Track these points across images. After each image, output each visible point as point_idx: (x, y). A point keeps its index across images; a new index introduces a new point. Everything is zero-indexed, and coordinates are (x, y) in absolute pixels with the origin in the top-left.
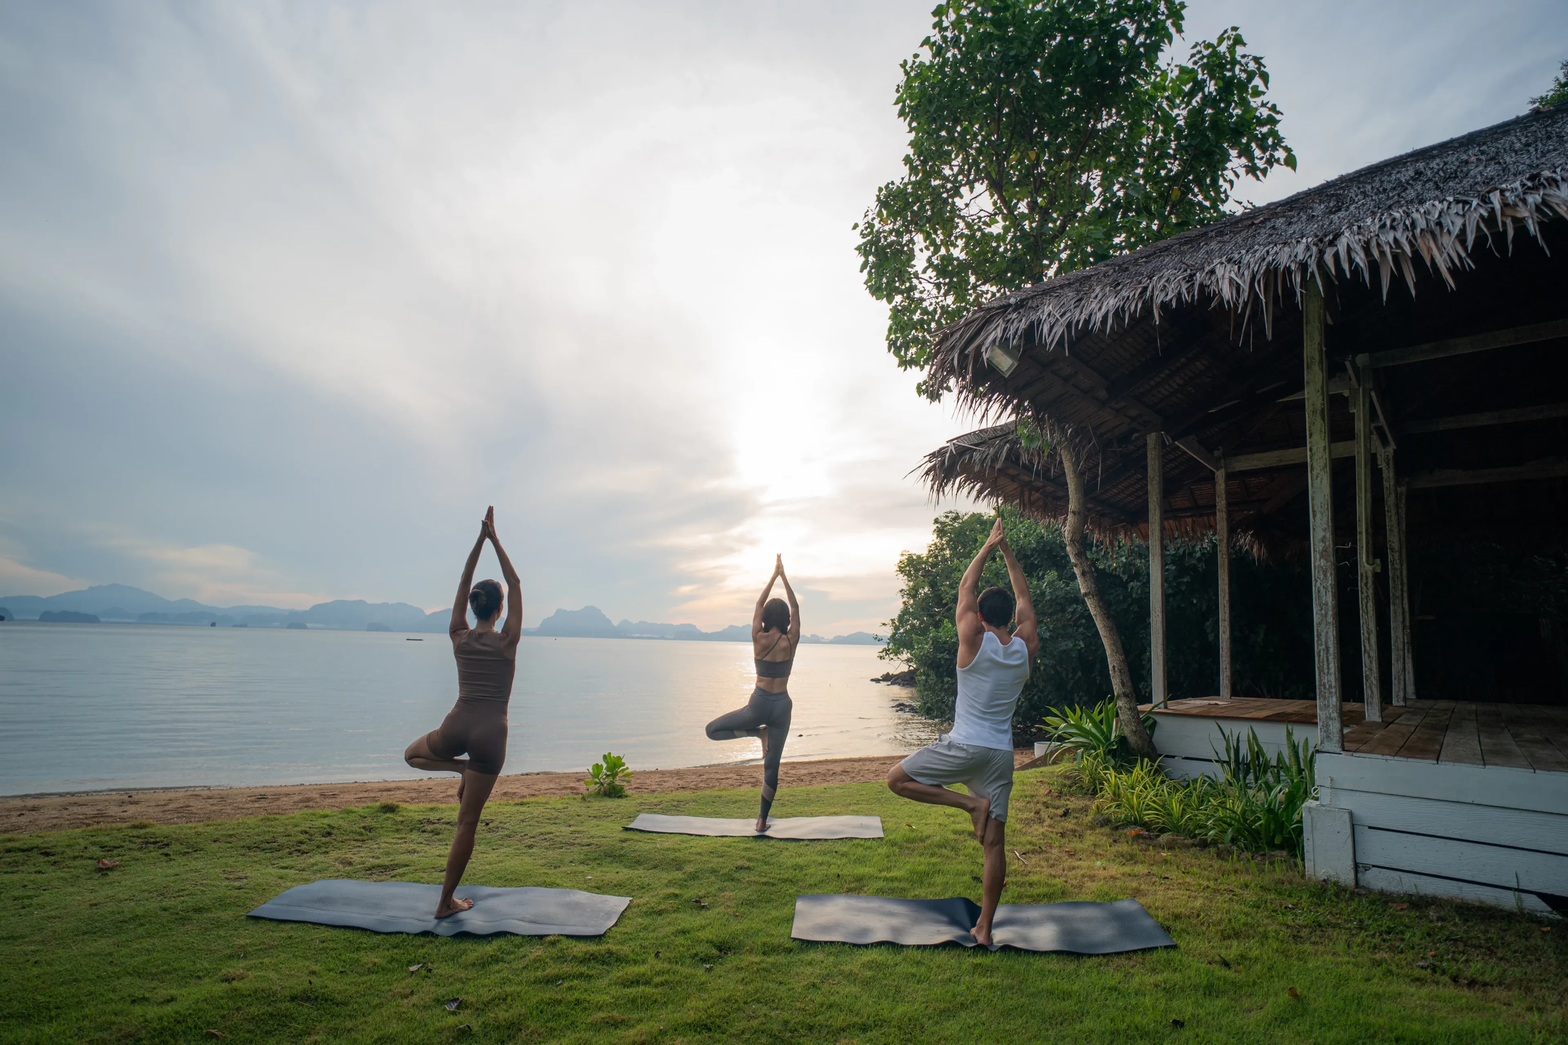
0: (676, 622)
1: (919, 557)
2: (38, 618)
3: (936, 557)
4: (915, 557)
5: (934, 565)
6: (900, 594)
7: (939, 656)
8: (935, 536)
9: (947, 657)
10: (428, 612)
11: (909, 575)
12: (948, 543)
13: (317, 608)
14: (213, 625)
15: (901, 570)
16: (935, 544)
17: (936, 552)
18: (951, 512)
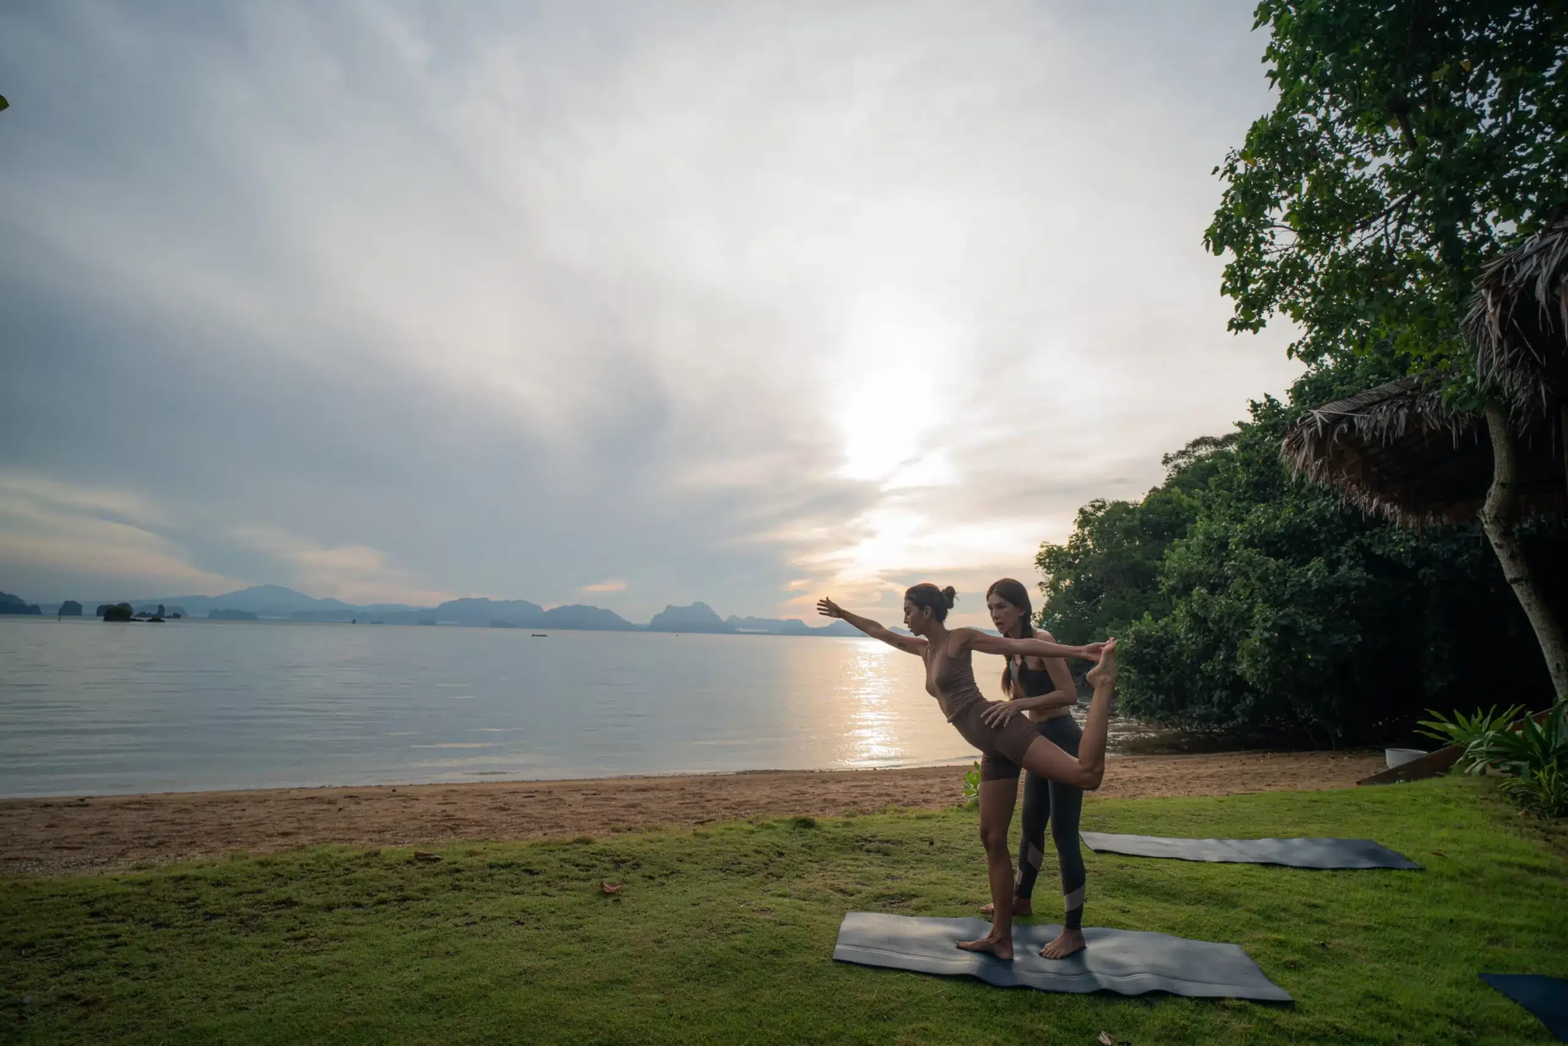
0: (785, 617)
1: (1060, 548)
2: (207, 616)
3: (1078, 548)
4: (1055, 549)
5: (1075, 557)
6: (1038, 588)
7: (1145, 651)
8: (1076, 526)
9: (1154, 652)
10: (546, 609)
11: (1048, 567)
12: (1091, 533)
13: (443, 606)
14: (354, 622)
15: (1040, 562)
16: (1077, 535)
17: (1078, 543)
18: (1098, 501)
